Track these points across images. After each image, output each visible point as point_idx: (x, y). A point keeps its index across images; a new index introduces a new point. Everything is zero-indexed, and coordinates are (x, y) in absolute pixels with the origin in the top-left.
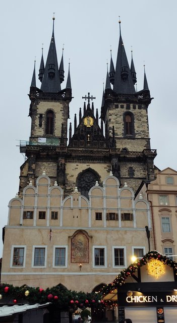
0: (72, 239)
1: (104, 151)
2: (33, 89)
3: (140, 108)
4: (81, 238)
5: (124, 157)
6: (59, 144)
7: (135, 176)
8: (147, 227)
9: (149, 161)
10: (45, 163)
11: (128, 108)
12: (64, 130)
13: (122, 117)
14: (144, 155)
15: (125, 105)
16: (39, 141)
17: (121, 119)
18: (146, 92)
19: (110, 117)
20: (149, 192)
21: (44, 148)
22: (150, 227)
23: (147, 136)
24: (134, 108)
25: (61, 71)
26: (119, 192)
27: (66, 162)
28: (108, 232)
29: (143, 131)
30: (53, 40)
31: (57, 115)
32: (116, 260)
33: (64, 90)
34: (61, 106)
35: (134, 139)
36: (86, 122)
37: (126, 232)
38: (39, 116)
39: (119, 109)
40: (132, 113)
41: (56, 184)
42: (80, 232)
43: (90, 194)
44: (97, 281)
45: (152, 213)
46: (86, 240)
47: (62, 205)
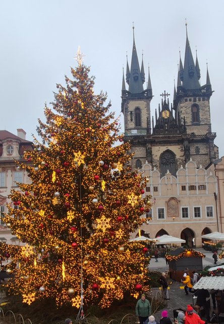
0: (168, 203)
1: (178, 136)
2: (124, 92)
3: (203, 100)
4: (173, 202)
5: (193, 140)
6: (146, 134)
7: (200, 153)
8: (215, 193)
9: (211, 141)
10: (137, 148)
11: (195, 100)
12: (148, 123)
13: (190, 108)
14: (207, 137)
15: (192, 98)
16: (132, 132)
17: (189, 110)
18: (208, 86)
19: (182, 109)
20: (216, 170)
21: (136, 137)
22: (217, 193)
23: (209, 122)
24: (199, 100)
25: (143, 74)
26: (196, 172)
27: (151, 146)
28: (190, 198)
29: (206, 119)
30: (134, 48)
31: (142, 111)
32: (195, 214)
33: (146, 91)
34: (145, 103)
35: (199, 125)
36: (164, 115)
37: (201, 197)
38: (130, 113)
39: (188, 102)
40: (197, 105)
41: (147, 163)
42: (173, 198)
43: (177, 174)
44: (184, 227)
45: (219, 184)
46: (177, 203)
47: (160, 182)
